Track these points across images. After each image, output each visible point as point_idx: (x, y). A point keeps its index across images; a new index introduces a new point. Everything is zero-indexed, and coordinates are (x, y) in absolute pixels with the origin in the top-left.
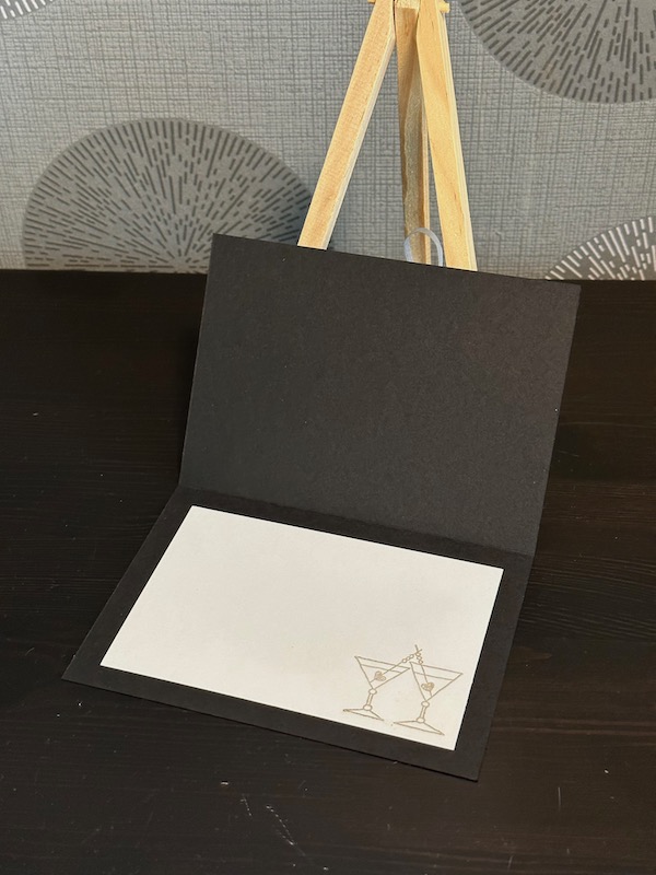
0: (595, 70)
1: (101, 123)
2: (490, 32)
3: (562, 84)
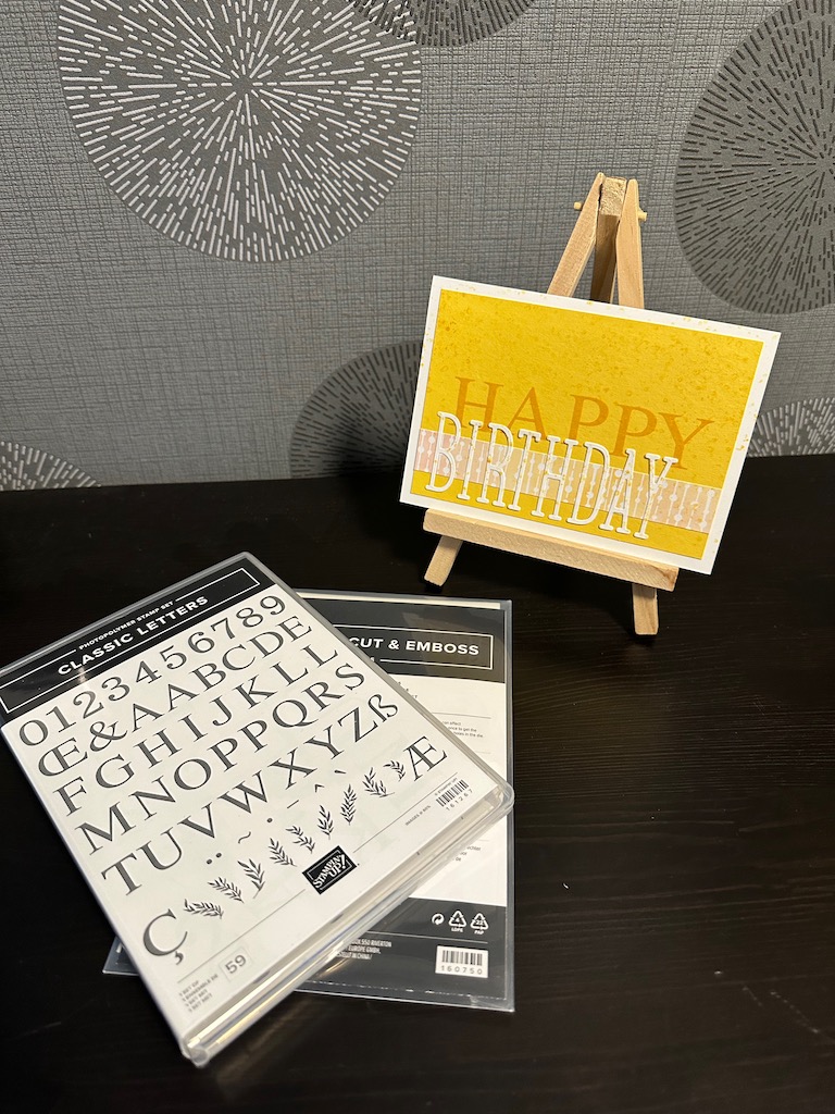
0: (773, 288)
1: (367, 348)
2: (698, 258)
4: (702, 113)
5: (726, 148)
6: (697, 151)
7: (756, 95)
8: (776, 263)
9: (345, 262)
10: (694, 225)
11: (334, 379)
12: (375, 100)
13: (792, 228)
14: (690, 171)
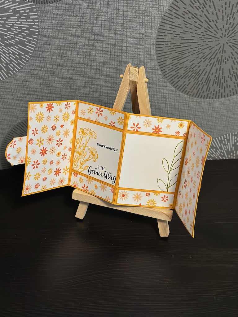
0: (208, 89)
2: (171, 79)
3: (197, 94)
4: (163, 24)
5: (176, 37)
6: (163, 39)
7: (186, 16)
8: (208, 80)
9: (15, 84)
10: (167, 66)
11: (16, 127)
12: (19, 24)
13: (212, 66)
14: (161, 46)
